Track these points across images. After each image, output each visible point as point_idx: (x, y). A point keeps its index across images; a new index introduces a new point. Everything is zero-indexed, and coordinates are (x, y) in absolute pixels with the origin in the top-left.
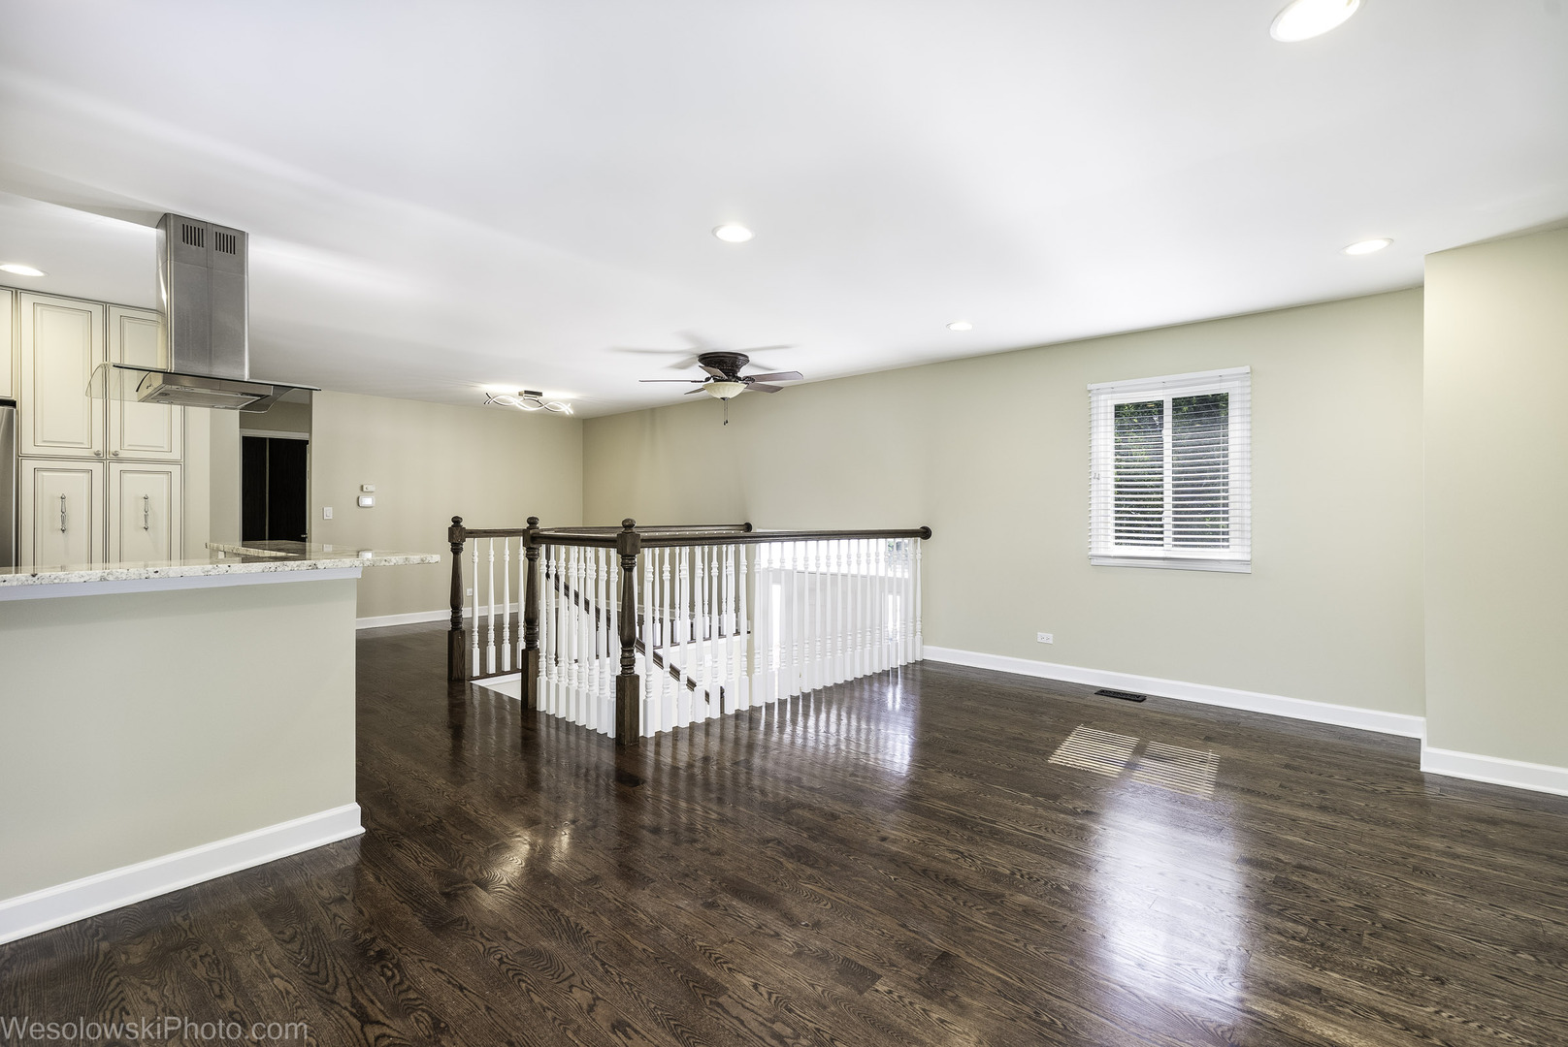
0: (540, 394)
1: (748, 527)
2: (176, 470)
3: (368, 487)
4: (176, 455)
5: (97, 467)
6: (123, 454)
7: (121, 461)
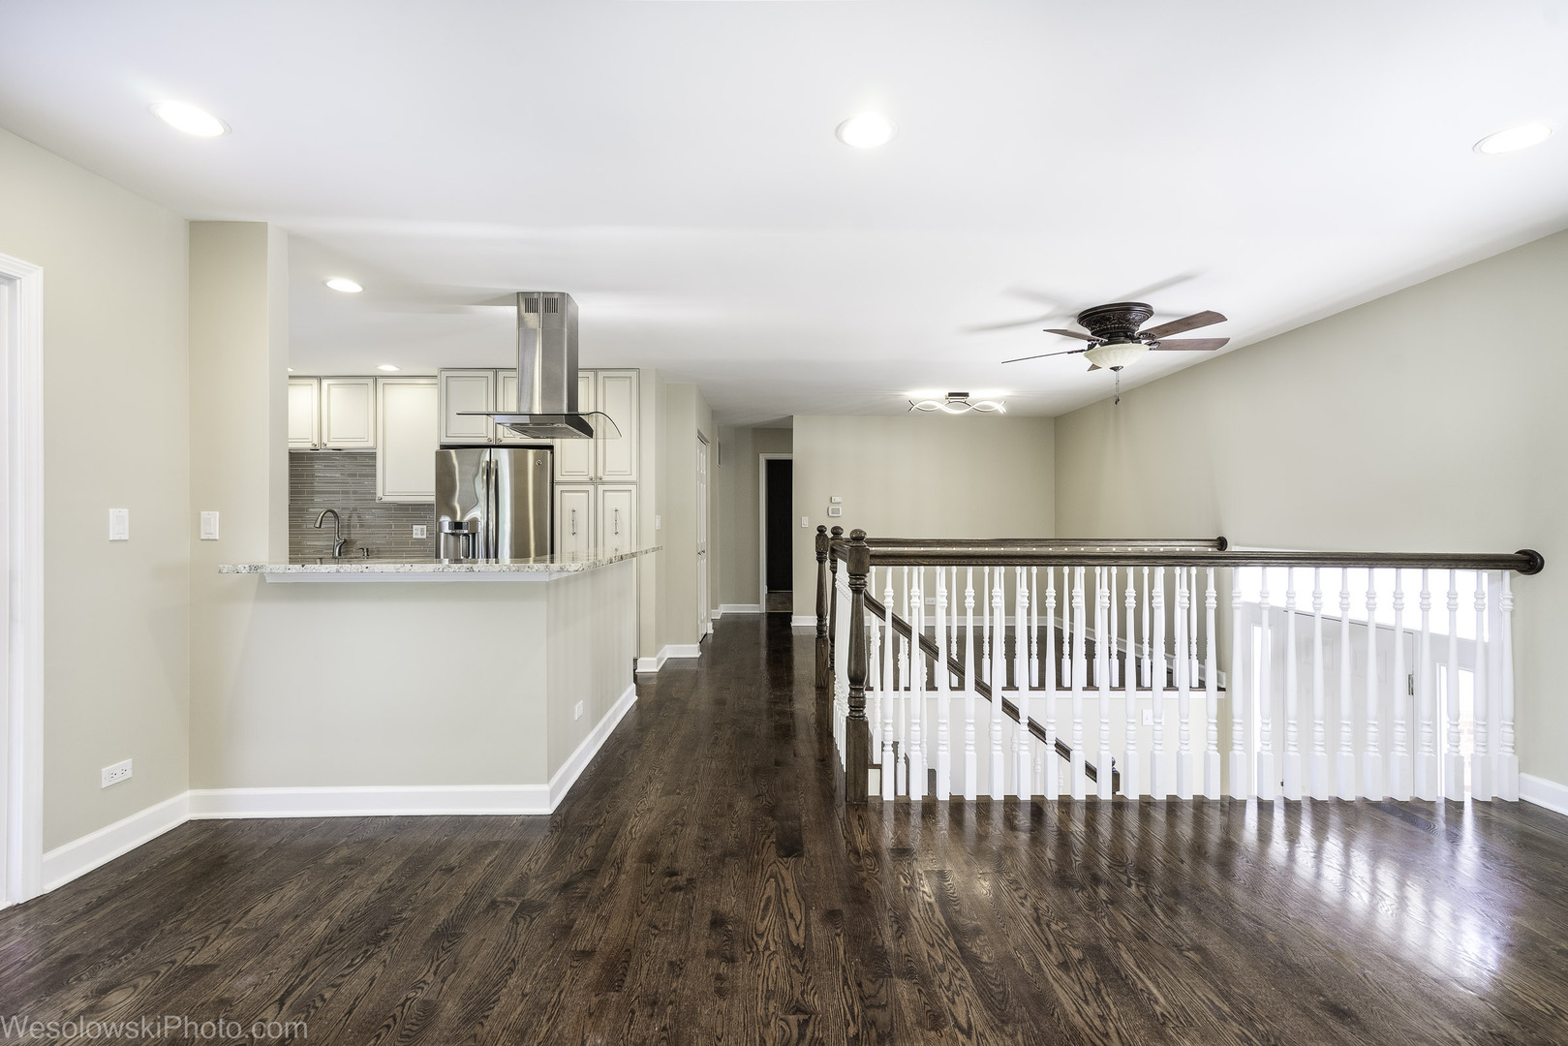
0: (966, 395)
1: (1222, 543)
2: (633, 488)
3: (836, 499)
4: (634, 478)
5: (591, 488)
6: (605, 479)
7: (603, 483)
